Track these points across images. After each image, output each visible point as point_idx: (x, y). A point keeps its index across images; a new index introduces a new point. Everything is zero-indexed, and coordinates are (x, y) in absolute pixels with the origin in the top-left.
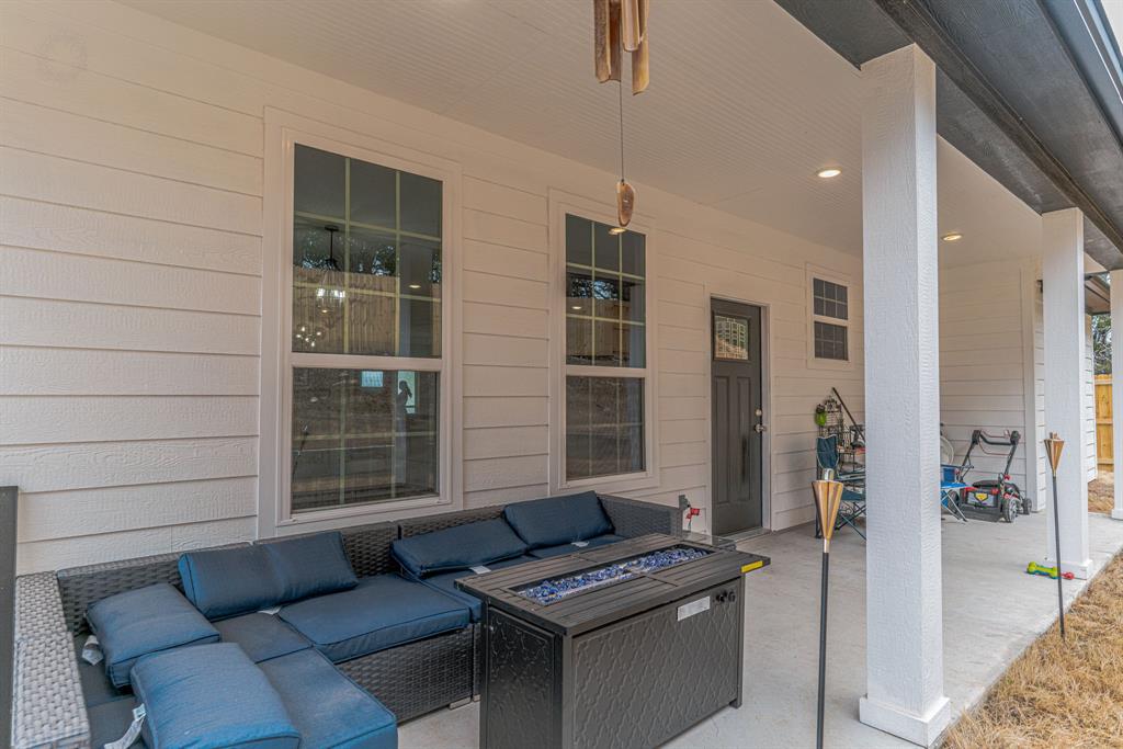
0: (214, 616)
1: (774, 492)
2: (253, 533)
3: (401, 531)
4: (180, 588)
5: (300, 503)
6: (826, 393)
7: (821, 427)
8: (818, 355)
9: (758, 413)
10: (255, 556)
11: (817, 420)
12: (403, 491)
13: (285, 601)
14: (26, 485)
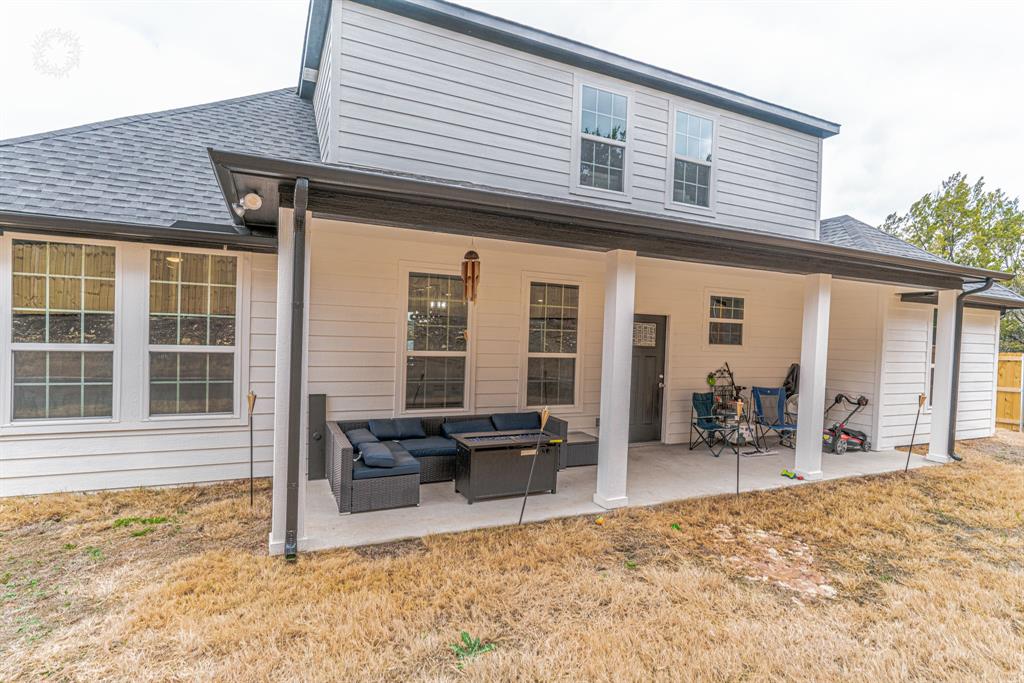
0: (379, 438)
1: (668, 422)
2: (393, 416)
3: (446, 420)
4: (369, 430)
5: (409, 406)
6: (720, 365)
7: (712, 386)
8: (711, 342)
9: (661, 376)
10: (392, 422)
11: (708, 382)
12: (450, 405)
13: (401, 438)
14: (329, 394)
